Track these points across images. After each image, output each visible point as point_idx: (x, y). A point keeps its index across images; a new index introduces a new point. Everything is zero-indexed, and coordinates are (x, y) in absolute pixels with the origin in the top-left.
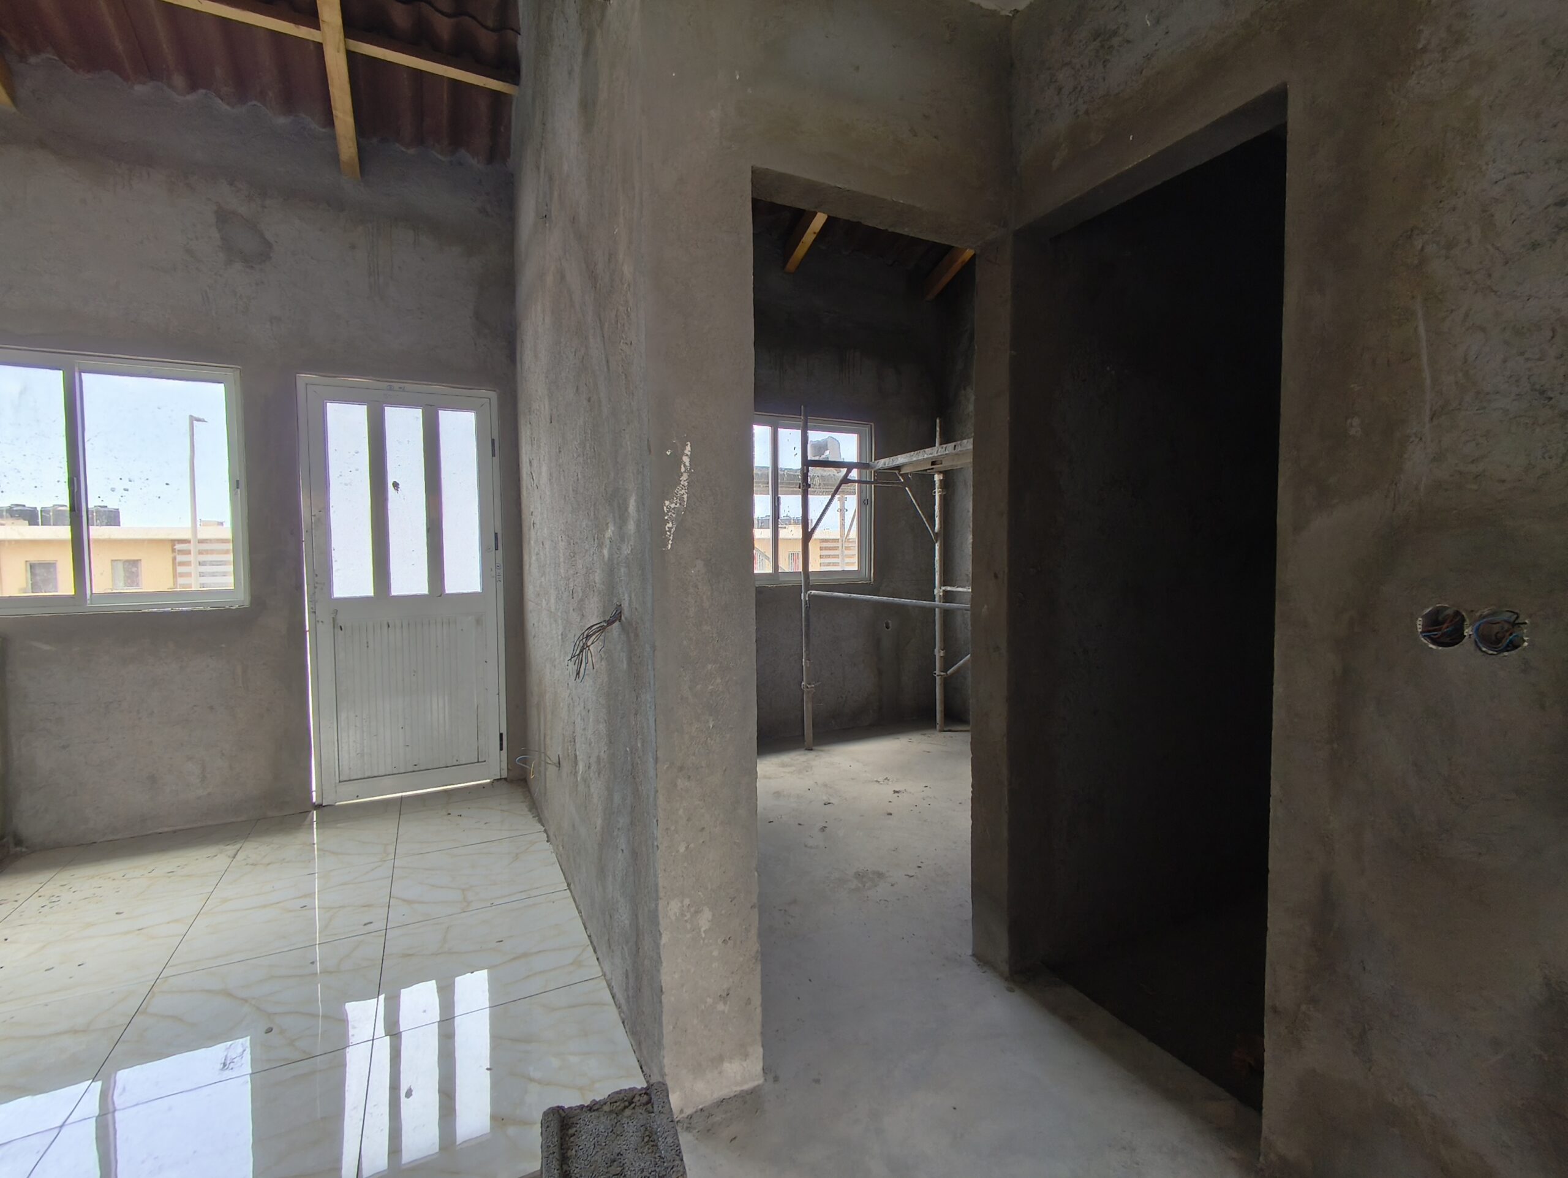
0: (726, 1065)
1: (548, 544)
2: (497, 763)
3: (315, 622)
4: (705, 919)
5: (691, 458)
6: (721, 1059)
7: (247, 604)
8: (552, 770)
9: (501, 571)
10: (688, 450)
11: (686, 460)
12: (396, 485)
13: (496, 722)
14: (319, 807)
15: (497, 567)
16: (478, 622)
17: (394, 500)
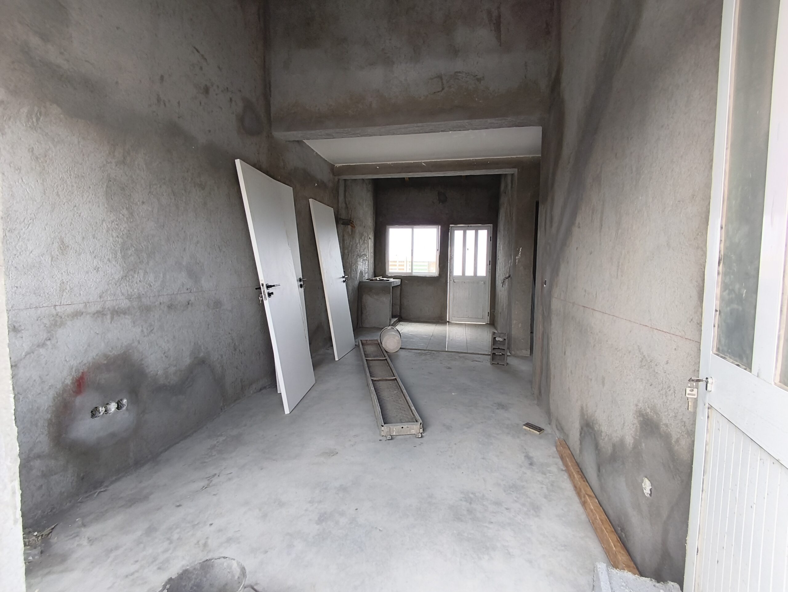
0: (523, 351)
1: (501, 264)
2: (487, 320)
3: (450, 281)
4: (520, 325)
5: (521, 250)
6: (522, 349)
7: (438, 276)
8: (499, 315)
9: (490, 270)
10: (521, 249)
11: (520, 250)
12: (468, 249)
13: (488, 310)
14: (448, 322)
15: (490, 269)
16: (484, 283)
17: (467, 252)
